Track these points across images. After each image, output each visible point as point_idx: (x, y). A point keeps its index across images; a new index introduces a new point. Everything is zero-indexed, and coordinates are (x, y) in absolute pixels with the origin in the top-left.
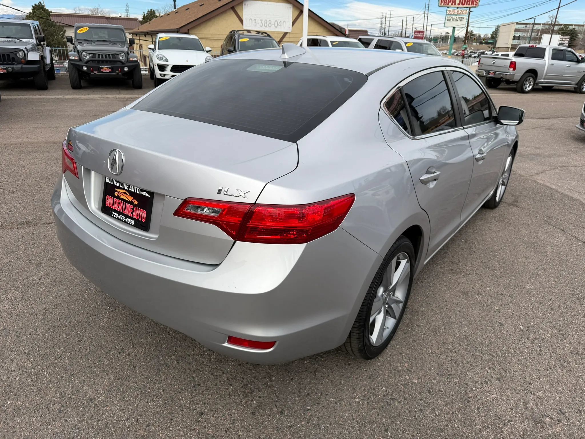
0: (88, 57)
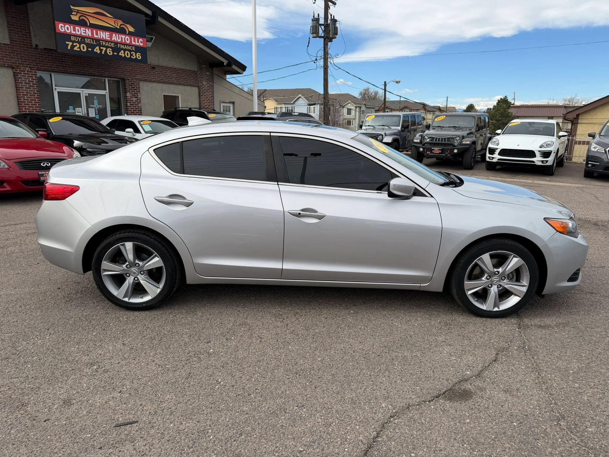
0: (428, 140)
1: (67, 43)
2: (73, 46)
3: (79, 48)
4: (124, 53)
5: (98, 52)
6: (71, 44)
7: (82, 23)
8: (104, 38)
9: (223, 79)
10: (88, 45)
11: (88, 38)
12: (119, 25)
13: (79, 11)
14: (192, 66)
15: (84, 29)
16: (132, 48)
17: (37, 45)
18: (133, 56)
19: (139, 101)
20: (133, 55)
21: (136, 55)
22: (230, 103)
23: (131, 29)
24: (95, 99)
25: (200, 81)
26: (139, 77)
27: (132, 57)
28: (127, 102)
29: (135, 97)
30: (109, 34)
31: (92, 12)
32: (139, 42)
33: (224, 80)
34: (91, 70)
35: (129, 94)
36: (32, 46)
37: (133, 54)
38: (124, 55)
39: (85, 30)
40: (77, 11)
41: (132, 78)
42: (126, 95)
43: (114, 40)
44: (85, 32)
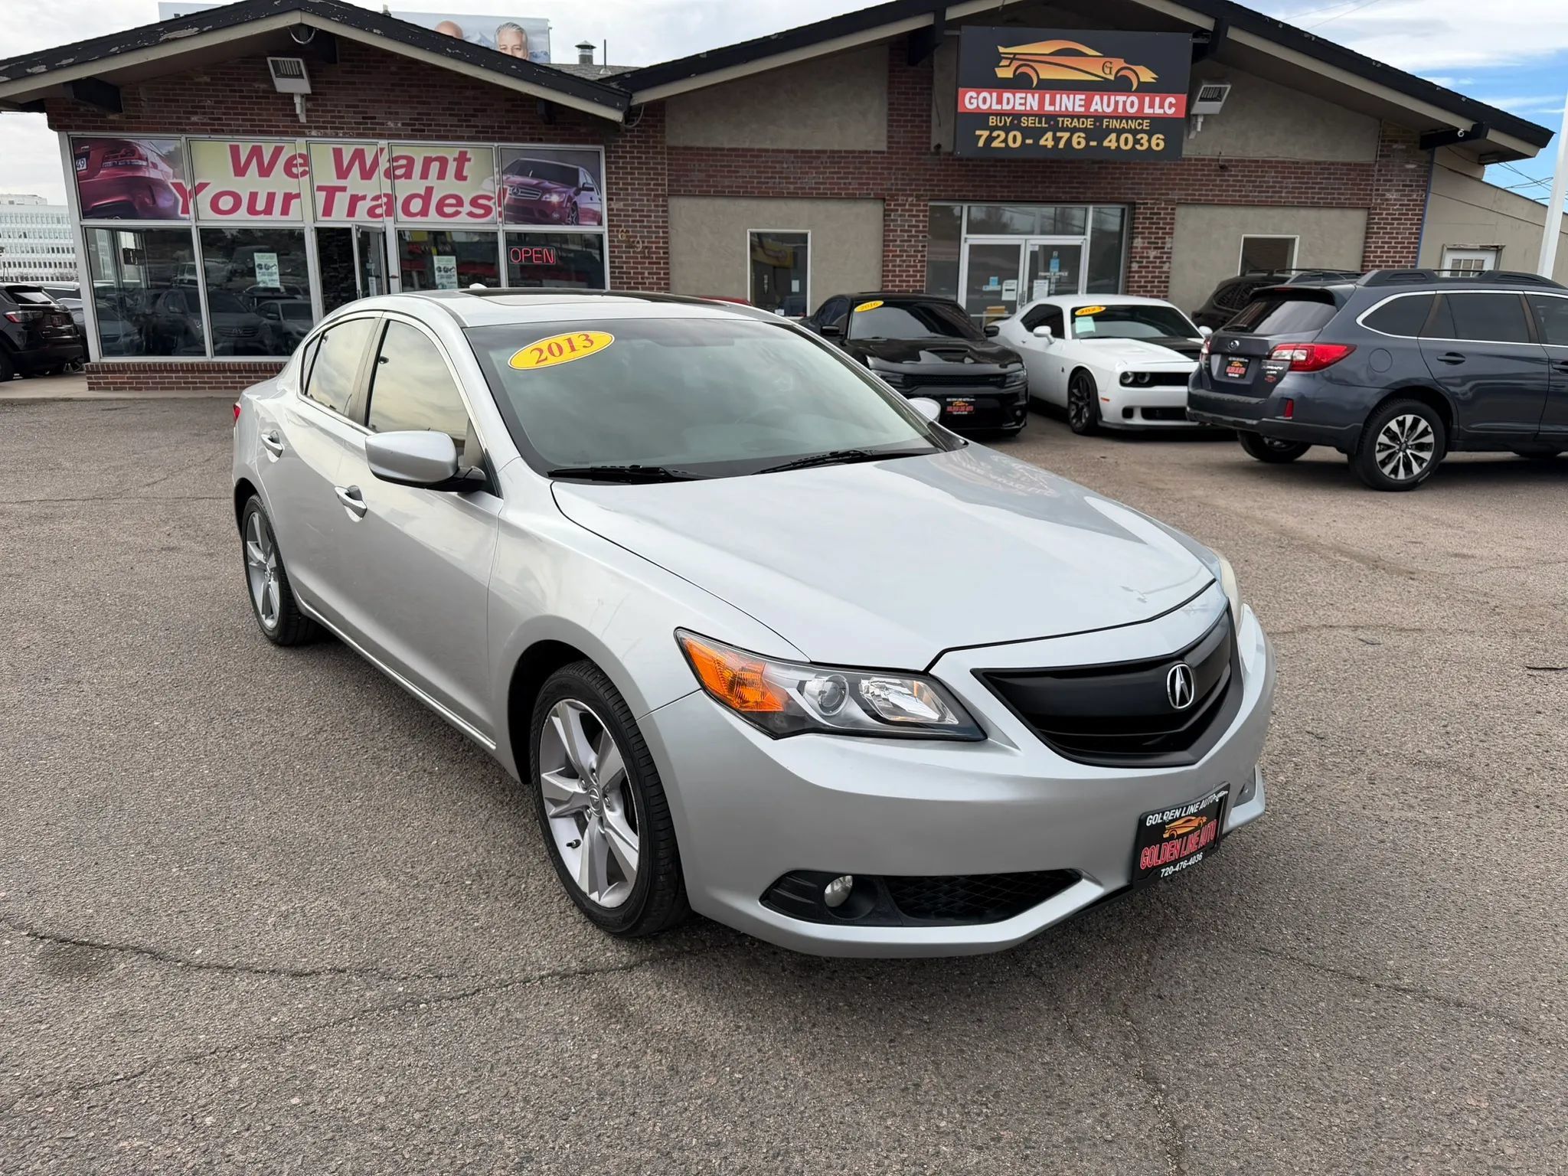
1: (978, 133)
2: (990, 139)
3: (1005, 141)
4: (1118, 140)
5: (1050, 144)
6: (985, 134)
7: (1020, 83)
8: (1070, 109)
9: (1468, 179)
10: (1026, 132)
11: (1028, 115)
12: (1114, 72)
13: (1017, 56)
14: (1357, 151)
15: (1023, 95)
16: (1142, 124)
17: (938, 146)
18: (1142, 145)
19: (1166, 256)
20: (1142, 141)
21: (1149, 141)
22: (1484, 249)
23: (1147, 76)
24: (1055, 258)
25: (1377, 190)
26: (1175, 195)
27: (1138, 147)
28: (1131, 262)
29: (1155, 248)
30: (1083, 97)
31: (1047, 52)
32: (1167, 106)
33: (1476, 183)
34: (1052, 190)
35: (1140, 240)
36: (929, 149)
37: (1142, 138)
38: (1116, 144)
39: (1026, 98)
40: (1012, 56)
41: (1157, 199)
42: (1132, 243)
43: (1096, 110)
44: (1023, 101)
